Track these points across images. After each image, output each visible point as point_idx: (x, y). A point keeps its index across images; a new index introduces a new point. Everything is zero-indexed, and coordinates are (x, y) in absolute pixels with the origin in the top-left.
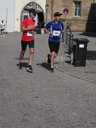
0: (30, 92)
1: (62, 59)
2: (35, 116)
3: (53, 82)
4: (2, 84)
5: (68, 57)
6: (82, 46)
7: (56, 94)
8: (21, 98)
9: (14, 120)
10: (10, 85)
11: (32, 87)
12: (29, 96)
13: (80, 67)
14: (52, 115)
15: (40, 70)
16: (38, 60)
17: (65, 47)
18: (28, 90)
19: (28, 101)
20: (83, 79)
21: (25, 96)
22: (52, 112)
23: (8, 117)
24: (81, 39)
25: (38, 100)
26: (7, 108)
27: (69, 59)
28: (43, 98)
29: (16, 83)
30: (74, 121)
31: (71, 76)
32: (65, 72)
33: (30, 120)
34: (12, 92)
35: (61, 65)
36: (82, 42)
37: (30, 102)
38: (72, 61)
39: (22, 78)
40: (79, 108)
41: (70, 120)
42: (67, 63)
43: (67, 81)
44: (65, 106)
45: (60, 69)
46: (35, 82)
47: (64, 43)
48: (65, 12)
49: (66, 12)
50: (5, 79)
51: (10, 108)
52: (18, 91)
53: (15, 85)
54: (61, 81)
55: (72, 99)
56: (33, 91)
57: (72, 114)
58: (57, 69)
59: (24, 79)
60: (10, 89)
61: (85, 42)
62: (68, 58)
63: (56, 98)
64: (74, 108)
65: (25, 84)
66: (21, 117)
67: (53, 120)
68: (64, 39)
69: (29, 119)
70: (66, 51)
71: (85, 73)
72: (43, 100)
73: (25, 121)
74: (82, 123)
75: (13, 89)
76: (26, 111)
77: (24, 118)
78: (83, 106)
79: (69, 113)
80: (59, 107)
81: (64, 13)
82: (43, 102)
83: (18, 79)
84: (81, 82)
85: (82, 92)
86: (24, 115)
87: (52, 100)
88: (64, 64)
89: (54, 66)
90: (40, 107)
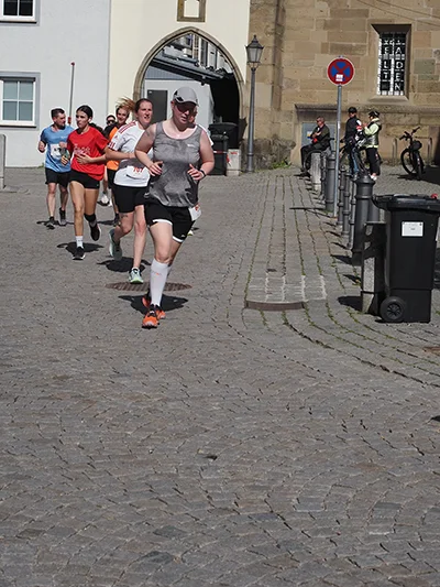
0: (179, 435)
1: (323, 287)
2: (205, 537)
3: (283, 392)
4: (56, 398)
5: (350, 277)
6: (412, 229)
7: (297, 445)
8: (139, 458)
9: (111, 555)
10: (91, 401)
11: (188, 412)
12: (174, 450)
13: (403, 326)
14: (278, 537)
15: (226, 337)
16: (213, 292)
18: (170, 426)
19: (173, 475)
20: (419, 381)
21: (160, 450)
22: (278, 521)
23: (84, 542)
24: (412, 196)
25: (217, 468)
26: (79, 502)
27: (352, 290)
28: (238, 461)
29: (116, 396)
30: (379, 565)
31: (362, 365)
32: (336, 344)
33: (179, 556)
34: (99, 433)
35: (319, 317)
36: (413, 213)
37: (181, 477)
38: (368, 300)
39: (144, 370)
40: (398, 507)
41: (362, 557)
42: (343, 312)
43: (345, 388)
44: (336, 496)
46: (201, 390)
47: (329, 214)
48: (338, 76)
49: (340, 77)
50: (68, 378)
51: (94, 503)
52: (127, 428)
53: (115, 403)
54: (317, 387)
55: (370, 466)
56: (194, 431)
57: (371, 533)
58: (301, 334)
59: (151, 378)
60: (91, 420)
61: (427, 211)
62: (349, 283)
63: (298, 460)
64: (380, 504)
65: (156, 399)
66: (140, 545)
67: (286, 556)
68: (331, 197)
69: (178, 552)
70: (342, 252)
71: (429, 353)
72: (236, 468)
73: (158, 561)
74: (413, 574)
75: (102, 419)
76: (163, 516)
77: (156, 548)
78: (421, 498)
79: (353, 530)
80: (311, 500)
81: (334, 79)
82: (237, 480)
83: (126, 375)
84: (410, 393)
85: (416, 437)
86: (155, 533)
87: (278, 470)
88: (333, 313)
89: (286, 320)
90: (225, 499)
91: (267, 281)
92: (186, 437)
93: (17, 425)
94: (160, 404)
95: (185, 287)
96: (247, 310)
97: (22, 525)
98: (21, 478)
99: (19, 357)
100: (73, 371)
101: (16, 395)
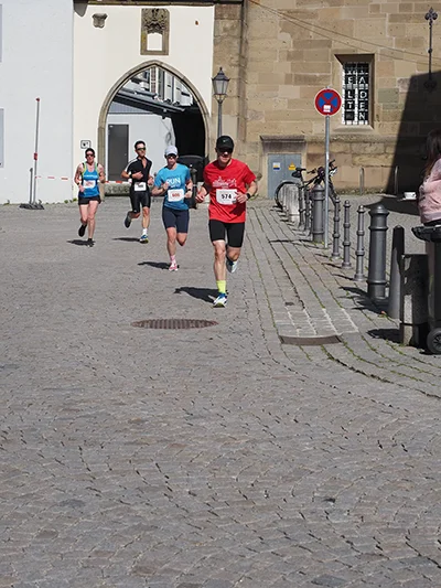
0: (287, 479)
1: (349, 319)
2: (368, 586)
4: (142, 443)
7: (409, 484)
8: (257, 504)
10: (179, 445)
11: (283, 453)
12: (288, 493)
16: (242, 328)
17: (333, 266)
18: (272, 468)
19: (299, 521)
22: (431, 564)
25: (341, 512)
26: (220, 552)
28: (359, 504)
29: (202, 439)
31: (429, 398)
32: (393, 378)
34: (204, 479)
35: (362, 351)
39: (217, 411)
42: (383, 345)
43: (428, 422)
45: (369, 370)
46: (284, 430)
47: (318, 245)
49: (327, 108)
50: (143, 421)
51: (236, 553)
52: (229, 472)
54: (398, 423)
56: (300, 473)
58: (352, 368)
59: (228, 419)
60: (189, 465)
63: (418, 499)
65: (243, 441)
68: (319, 227)
70: (350, 284)
72: (361, 510)
75: (199, 464)
76: (313, 564)
81: (321, 110)
82: (369, 524)
83: (201, 417)
86: (314, 582)
87: (403, 511)
88: (374, 345)
89: (329, 354)
90: (366, 544)
91: (290, 316)
92: (293, 479)
93: (117, 472)
94: (250, 445)
95: (211, 323)
96: (284, 346)
97: (175, 580)
98: (148, 529)
99: (82, 401)
100: (145, 415)
101: (101, 441)
